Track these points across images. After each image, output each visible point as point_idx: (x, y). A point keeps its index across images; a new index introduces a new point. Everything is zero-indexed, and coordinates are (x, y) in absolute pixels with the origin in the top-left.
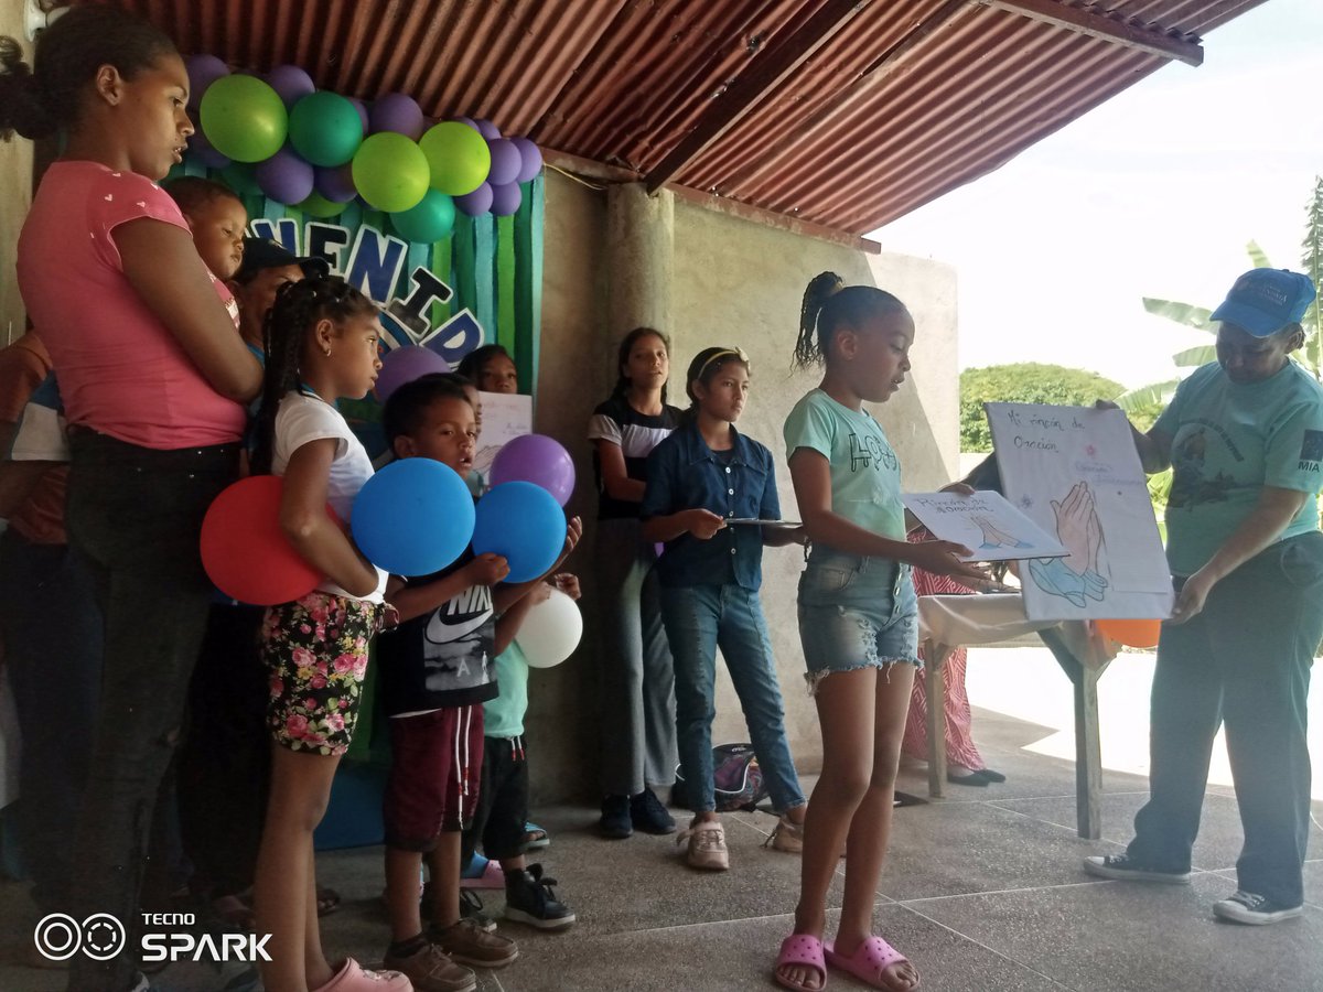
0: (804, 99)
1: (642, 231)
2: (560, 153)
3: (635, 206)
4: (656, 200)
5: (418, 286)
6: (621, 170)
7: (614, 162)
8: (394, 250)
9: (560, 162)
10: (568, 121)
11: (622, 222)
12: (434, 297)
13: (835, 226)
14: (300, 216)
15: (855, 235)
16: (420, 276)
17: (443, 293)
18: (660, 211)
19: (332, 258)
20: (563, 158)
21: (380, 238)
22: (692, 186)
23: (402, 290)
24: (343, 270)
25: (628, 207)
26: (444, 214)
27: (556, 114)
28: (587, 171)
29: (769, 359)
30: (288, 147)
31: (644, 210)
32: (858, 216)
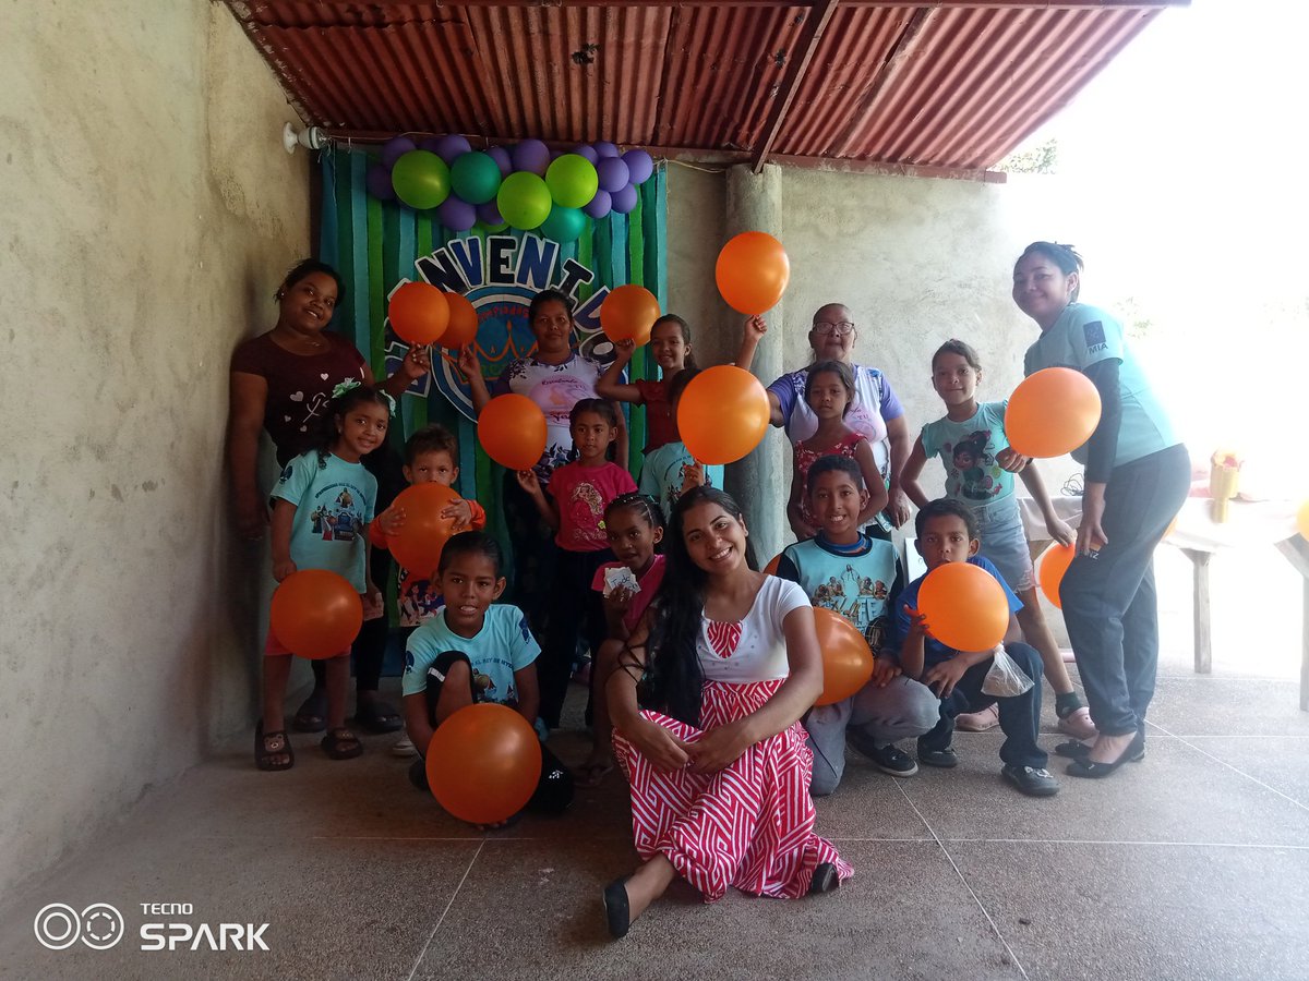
0: (847, 87)
1: (749, 204)
2: (681, 149)
3: (742, 184)
4: (761, 176)
5: (568, 273)
6: (736, 153)
7: (729, 148)
8: (549, 248)
9: (680, 156)
10: (675, 127)
11: (733, 198)
12: (580, 280)
13: (955, 164)
14: (482, 234)
15: (978, 170)
16: (570, 266)
17: (587, 276)
18: (763, 185)
19: (505, 261)
20: (684, 152)
21: (538, 240)
22: (803, 154)
23: (557, 278)
24: (514, 269)
25: (737, 185)
26: (576, 221)
27: (662, 124)
28: (704, 159)
29: (893, 292)
30: (453, 194)
31: (750, 187)
32: (970, 155)
